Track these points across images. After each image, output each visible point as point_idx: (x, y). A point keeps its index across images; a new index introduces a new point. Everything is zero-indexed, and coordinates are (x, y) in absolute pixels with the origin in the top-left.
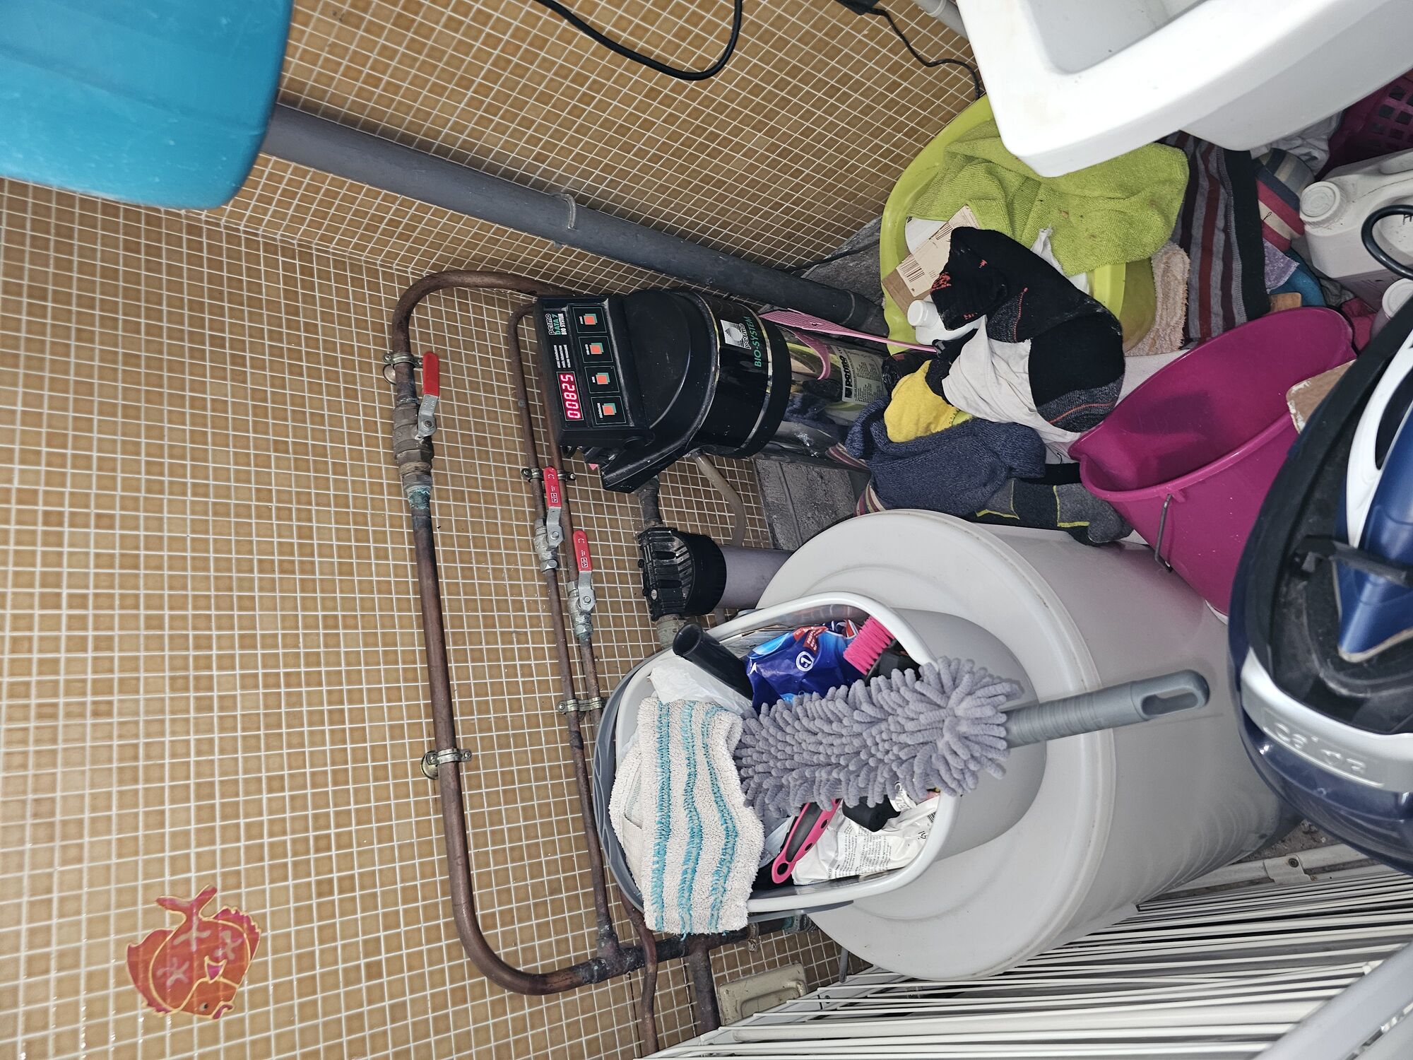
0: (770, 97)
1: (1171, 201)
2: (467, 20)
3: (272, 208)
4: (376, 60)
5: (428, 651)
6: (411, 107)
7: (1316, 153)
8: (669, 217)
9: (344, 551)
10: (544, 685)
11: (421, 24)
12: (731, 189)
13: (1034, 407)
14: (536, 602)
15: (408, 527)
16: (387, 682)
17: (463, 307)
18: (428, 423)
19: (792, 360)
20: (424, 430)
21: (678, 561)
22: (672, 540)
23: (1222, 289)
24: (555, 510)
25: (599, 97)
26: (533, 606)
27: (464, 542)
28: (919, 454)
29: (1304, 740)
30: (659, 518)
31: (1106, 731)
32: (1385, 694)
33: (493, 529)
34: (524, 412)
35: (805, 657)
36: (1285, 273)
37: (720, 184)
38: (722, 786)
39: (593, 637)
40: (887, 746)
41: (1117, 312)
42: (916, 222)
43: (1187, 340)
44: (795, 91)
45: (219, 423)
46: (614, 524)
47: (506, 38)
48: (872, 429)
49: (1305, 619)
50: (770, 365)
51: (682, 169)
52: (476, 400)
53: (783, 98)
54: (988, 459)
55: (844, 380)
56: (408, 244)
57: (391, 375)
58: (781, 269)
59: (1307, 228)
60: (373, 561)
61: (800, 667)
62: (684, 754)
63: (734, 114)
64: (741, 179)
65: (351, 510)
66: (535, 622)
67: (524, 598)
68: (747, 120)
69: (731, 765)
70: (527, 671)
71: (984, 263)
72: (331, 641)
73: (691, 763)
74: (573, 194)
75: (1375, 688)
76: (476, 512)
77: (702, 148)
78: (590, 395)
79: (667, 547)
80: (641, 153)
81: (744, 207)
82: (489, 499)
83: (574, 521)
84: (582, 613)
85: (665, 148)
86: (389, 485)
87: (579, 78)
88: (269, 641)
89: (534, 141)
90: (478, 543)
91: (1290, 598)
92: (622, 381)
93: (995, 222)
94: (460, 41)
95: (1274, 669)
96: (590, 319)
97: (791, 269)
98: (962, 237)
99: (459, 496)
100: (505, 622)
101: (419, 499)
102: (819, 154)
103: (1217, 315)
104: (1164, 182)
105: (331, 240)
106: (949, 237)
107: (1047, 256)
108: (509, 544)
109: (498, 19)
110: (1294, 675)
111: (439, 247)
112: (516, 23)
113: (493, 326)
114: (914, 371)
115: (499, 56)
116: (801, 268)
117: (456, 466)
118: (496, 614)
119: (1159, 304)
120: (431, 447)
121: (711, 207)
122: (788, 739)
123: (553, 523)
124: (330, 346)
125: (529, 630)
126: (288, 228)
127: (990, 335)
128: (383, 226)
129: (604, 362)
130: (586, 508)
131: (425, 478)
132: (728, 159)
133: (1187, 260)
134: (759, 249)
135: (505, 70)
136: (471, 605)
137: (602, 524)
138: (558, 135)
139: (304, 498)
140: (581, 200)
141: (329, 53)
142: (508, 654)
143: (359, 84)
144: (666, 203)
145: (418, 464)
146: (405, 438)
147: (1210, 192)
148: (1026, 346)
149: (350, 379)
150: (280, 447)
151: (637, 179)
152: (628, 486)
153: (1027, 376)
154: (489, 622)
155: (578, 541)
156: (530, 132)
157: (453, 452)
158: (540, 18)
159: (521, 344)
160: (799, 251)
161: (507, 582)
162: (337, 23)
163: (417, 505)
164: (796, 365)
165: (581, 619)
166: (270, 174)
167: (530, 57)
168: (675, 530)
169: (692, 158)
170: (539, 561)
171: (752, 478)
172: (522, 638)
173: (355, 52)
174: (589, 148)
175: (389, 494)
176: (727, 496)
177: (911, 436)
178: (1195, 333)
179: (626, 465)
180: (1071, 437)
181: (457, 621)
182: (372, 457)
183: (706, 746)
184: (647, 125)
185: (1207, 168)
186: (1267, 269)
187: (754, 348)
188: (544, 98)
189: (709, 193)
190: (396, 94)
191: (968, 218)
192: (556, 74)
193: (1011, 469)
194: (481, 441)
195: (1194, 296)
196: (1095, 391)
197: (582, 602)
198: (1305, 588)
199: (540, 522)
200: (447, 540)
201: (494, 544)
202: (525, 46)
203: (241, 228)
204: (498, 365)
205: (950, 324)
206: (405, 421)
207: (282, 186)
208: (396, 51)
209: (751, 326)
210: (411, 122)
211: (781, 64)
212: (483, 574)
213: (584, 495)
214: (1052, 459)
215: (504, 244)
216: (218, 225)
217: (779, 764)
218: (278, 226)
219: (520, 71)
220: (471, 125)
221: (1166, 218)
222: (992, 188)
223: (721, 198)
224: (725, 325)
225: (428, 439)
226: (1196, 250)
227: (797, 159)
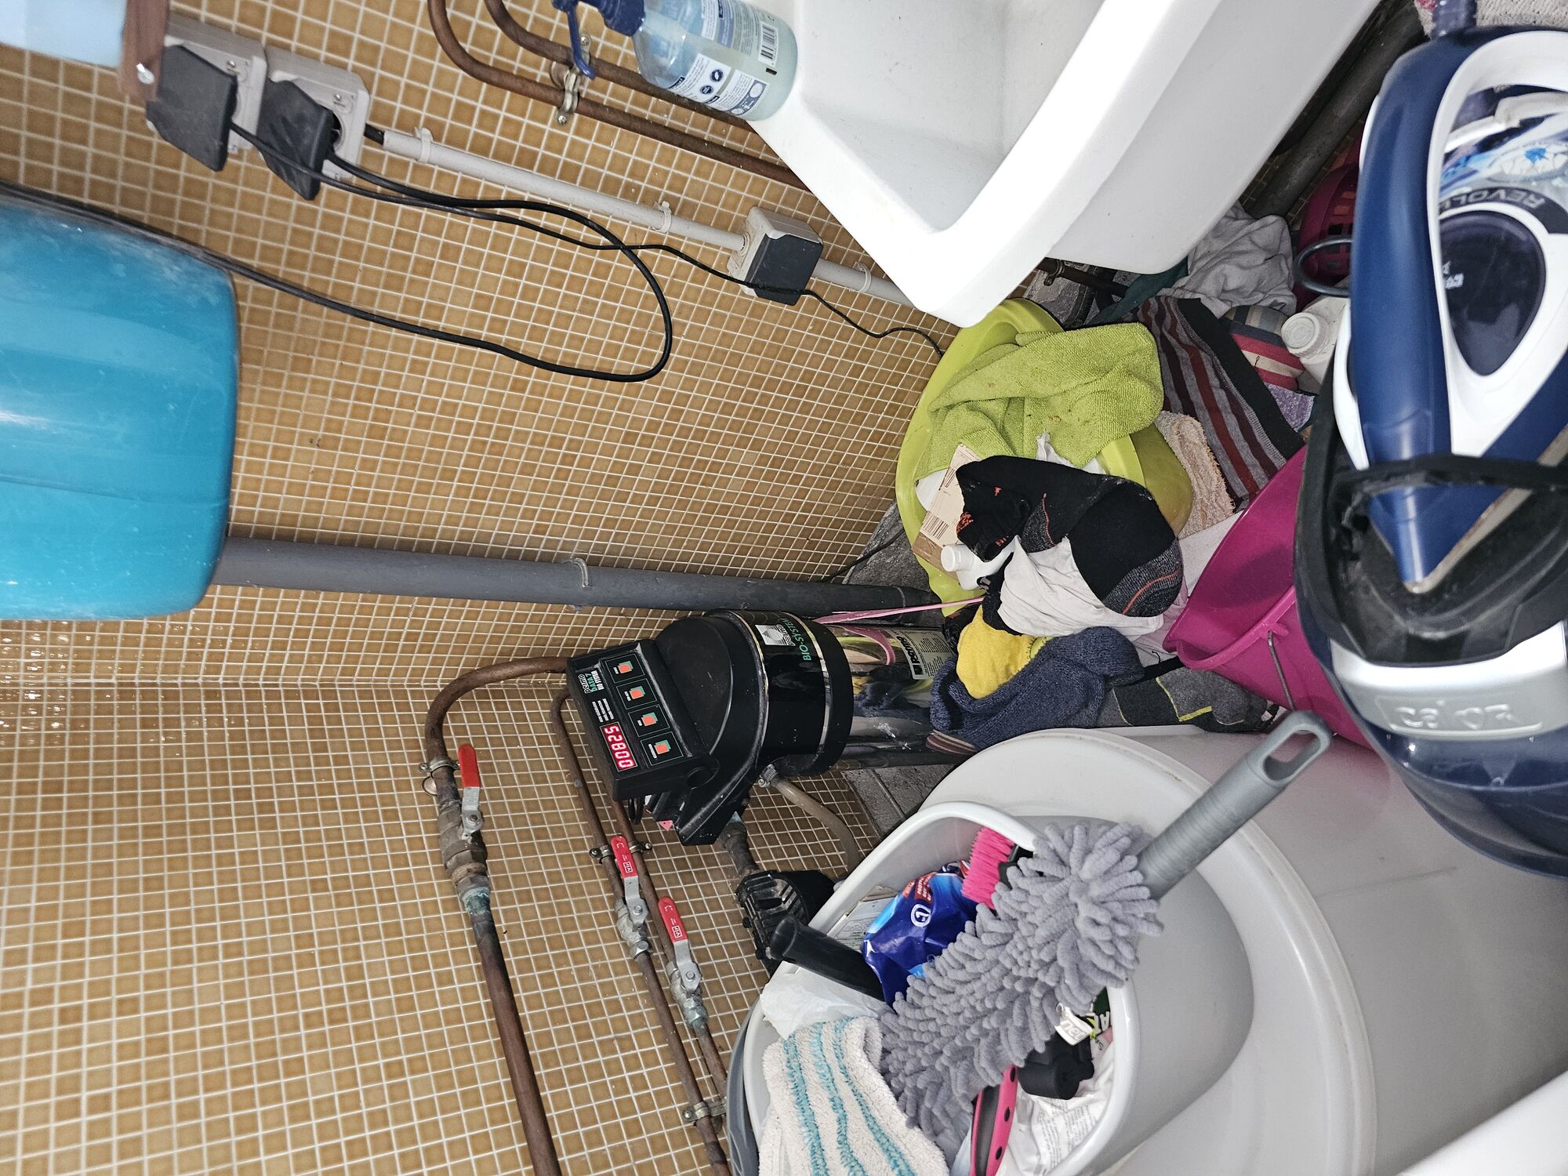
0: (743, 412)
1: (1148, 367)
2: (436, 415)
3: (288, 653)
4: (359, 475)
5: (514, 1082)
6: (402, 512)
7: (1281, 300)
8: (686, 557)
9: (402, 985)
10: (663, 1097)
11: (394, 429)
12: (737, 512)
13: (1099, 603)
14: (634, 998)
15: (472, 943)
16: (471, 1129)
17: (501, 706)
18: (474, 817)
19: (846, 651)
20: (471, 826)
21: (787, 906)
22: (775, 885)
23: (1246, 439)
24: (632, 882)
25: (579, 454)
26: (631, 1003)
27: (538, 946)
28: (1009, 702)
29: (1434, 711)
30: (751, 862)
31: (1248, 825)
32: (1483, 618)
33: (569, 924)
34: (582, 792)
35: (920, 910)
36: (1305, 409)
37: (724, 510)
38: (875, 1114)
39: (711, 1026)
40: (1026, 957)
41: (1139, 479)
42: (923, 482)
43: (1237, 502)
44: (764, 401)
45: (250, 875)
46: (708, 890)
47: (475, 422)
48: (951, 693)
49: (1374, 592)
50: (823, 662)
51: (682, 505)
52: (527, 793)
53: (756, 410)
54: (1077, 675)
55: (909, 658)
56: (431, 655)
57: (432, 787)
58: (817, 580)
59: (1304, 360)
60: (436, 989)
61: (916, 923)
62: (825, 1095)
63: (714, 437)
64: (743, 499)
65: (405, 937)
66: (637, 1020)
67: (620, 997)
68: (729, 440)
69: (878, 1080)
70: (639, 1083)
71: (998, 490)
72: (398, 1092)
73: (837, 1104)
74: (584, 557)
75: (1470, 614)
76: (547, 910)
77: (694, 478)
78: (639, 740)
79: (771, 894)
80: (638, 499)
81: (756, 527)
82: (559, 893)
83: (656, 883)
84: (689, 994)
85: (658, 488)
86: (443, 901)
87: (557, 442)
88: (325, 1107)
89: (529, 514)
90: (555, 943)
91: (1352, 581)
92: (670, 715)
93: (996, 448)
94: (434, 436)
95: (1363, 647)
96: (626, 667)
97: (827, 580)
98: (966, 475)
99: (525, 897)
100: (602, 1028)
101: (477, 904)
102: (811, 454)
103: (1254, 466)
104: (1134, 353)
105: (352, 672)
106: (956, 480)
107: (1054, 458)
108: (591, 938)
109: (464, 406)
110: (1384, 643)
111: (462, 650)
112: (481, 405)
113: (536, 717)
114: (970, 620)
115: (474, 441)
116: (837, 574)
117: (516, 866)
118: (589, 1021)
119: (1191, 475)
120: (482, 845)
121: (724, 536)
122: (929, 1013)
123: (632, 896)
124: (362, 773)
125: (632, 1032)
126: (307, 671)
127: (1028, 550)
128: (401, 643)
129: (649, 703)
130: (672, 879)
131: (481, 879)
132: (723, 483)
133: (1198, 424)
134: (787, 566)
135: (482, 452)
136: (558, 1017)
137: (694, 892)
138: (551, 502)
139: (350, 935)
140: (592, 563)
141: (314, 479)
142: (613, 1067)
143: (348, 502)
144: (678, 544)
145: (470, 866)
146: (452, 841)
147: (1192, 360)
148: (1065, 545)
149: (388, 801)
150: (318, 886)
151: (641, 526)
152: (708, 834)
153: (1078, 573)
154: (583, 1033)
155: (665, 909)
156: (523, 506)
157: (511, 851)
158: (502, 395)
159: (568, 728)
160: (828, 559)
161: (596, 982)
162: (316, 449)
163: (475, 911)
164: (850, 655)
165: (690, 1004)
166: (280, 616)
167: (503, 434)
168: (775, 873)
169: (689, 491)
170: (628, 948)
171: (856, 808)
172: (627, 1043)
173: (338, 472)
174: (583, 506)
175: (445, 911)
176: (828, 821)
177: (994, 687)
178: (1241, 490)
179: (698, 810)
180: (1153, 624)
181: (545, 1039)
182: (422, 875)
183: (844, 1070)
184: (634, 470)
185: (1178, 340)
186: (1284, 410)
187: (798, 644)
188: (528, 470)
189: (717, 522)
190: (385, 503)
191: (967, 454)
192: (532, 443)
193: (1106, 679)
194: (541, 834)
195: (1222, 455)
196: (1153, 563)
197: (685, 980)
198: (1364, 567)
199: (620, 903)
200: (518, 948)
201: (573, 941)
202: (495, 424)
203: (261, 682)
204: (547, 752)
205: (987, 555)
206: (450, 825)
207: (294, 626)
208: (376, 462)
209: (790, 625)
210: (406, 527)
211: (742, 379)
212: (566, 978)
213: (667, 866)
214: (1147, 660)
215: (529, 630)
216: (237, 685)
217: (927, 1049)
218: (297, 671)
219: (497, 450)
220: (465, 514)
221: (1150, 383)
222: (980, 421)
223: (731, 524)
224: (761, 629)
225: (477, 836)
226: (1204, 414)
227: (791, 465)
